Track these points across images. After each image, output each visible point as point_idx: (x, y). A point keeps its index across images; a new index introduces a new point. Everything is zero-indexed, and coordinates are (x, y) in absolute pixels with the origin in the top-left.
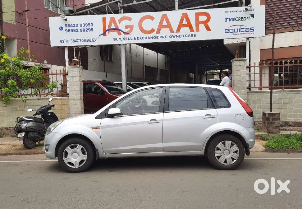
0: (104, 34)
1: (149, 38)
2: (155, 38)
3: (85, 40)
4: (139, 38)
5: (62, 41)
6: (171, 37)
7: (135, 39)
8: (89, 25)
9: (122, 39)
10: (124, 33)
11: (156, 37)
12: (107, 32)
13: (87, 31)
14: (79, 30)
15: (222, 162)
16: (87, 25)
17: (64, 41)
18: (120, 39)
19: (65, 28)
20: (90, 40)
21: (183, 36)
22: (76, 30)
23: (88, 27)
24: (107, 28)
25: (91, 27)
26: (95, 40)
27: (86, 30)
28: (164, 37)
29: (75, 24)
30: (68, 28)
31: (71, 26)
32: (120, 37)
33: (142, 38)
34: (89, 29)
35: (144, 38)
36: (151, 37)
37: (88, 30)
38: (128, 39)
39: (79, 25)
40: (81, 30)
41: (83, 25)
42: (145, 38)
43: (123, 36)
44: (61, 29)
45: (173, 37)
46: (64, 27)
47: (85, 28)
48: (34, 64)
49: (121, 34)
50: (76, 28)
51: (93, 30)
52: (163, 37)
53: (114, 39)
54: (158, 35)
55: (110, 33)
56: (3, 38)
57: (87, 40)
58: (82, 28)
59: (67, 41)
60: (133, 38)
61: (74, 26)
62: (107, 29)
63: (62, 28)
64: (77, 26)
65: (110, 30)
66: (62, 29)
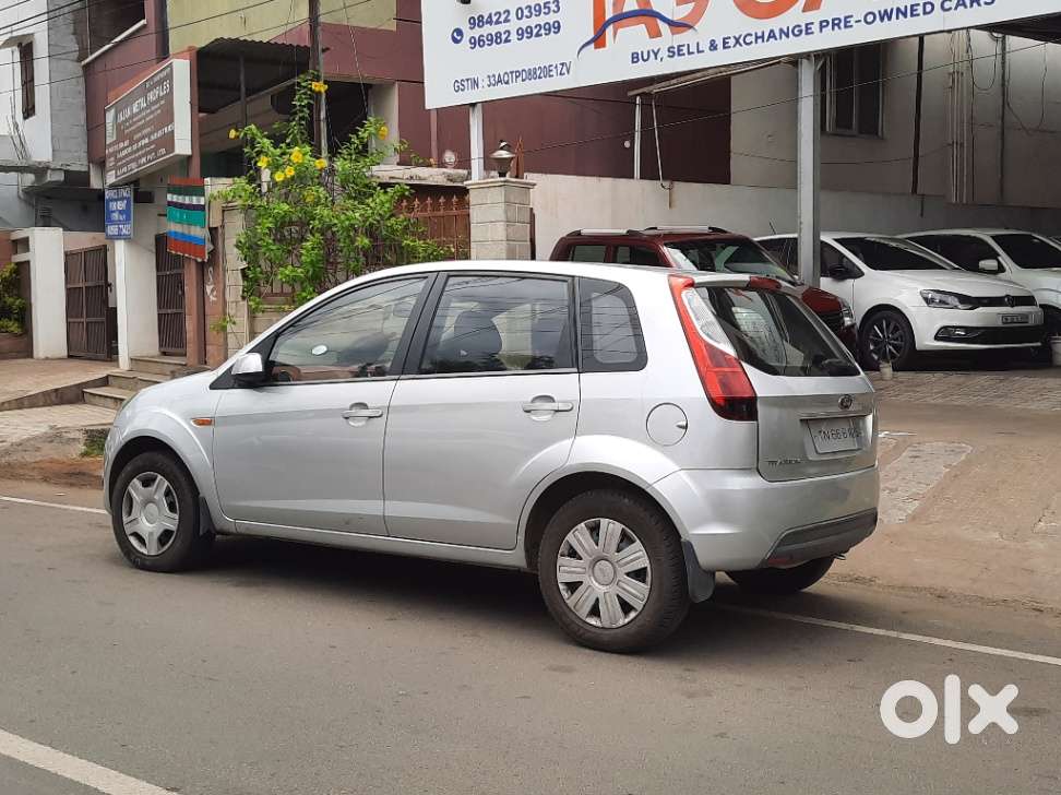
0: (598, 40)
1: (774, 37)
2: (797, 31)
3: (532, 74)
4: (732, 42)
5: (459, 86)
6: (870, 18)
7: (715, 48)
8: (546, 10)
9: (664, 53)
10: (671, 23)
11: (803, 28)
12: (610, 30)
13: (538, 35)
14: (514, 37)
15: (583, 612)
16: (540, 11)
17: (465, 83)
18: (656, 55)
19: (468, 33)
20: (547, 72)
21: (929, 8)
22: (504, 37)
23: (542, 19)
24: (609, 14)
25: (551, 18)
26: (565, 68)
27: (535, 31)
28: (838, 25)
29: (499, 13)
30: (477, 32)
31: (487, 22)
32: (655, 44)
33: (741, 41)
34: (547, 27)
35: (753, 39)
36: (781, 31)
37: (543, 31)
38: (685, 50)
39: (512, 16)
40: (521, 33)
41: (526, 12)
42: (757, 38)
43: (668, 38)
44: (457, 36)
45: (882, 19)
46: (465, 28)
47: (534, 21)
48: (444, 173)
49: (658, 34)
50: (502, 28)
51: (559, 27)
52: (836, 23)
53: (635, 58)
54: (815, 17)
55: (620, 31)
56: (317, 89)
57: (538, 73)
58: (524, 23)
59: (475, 83)
60: (705, 46)
61: (498, 22)
62: (607, 18)
63: (459, 32)
64: (506, 21)
65: (621, 18)
66: (459, 38)
